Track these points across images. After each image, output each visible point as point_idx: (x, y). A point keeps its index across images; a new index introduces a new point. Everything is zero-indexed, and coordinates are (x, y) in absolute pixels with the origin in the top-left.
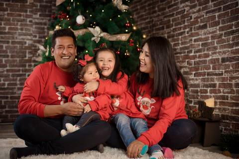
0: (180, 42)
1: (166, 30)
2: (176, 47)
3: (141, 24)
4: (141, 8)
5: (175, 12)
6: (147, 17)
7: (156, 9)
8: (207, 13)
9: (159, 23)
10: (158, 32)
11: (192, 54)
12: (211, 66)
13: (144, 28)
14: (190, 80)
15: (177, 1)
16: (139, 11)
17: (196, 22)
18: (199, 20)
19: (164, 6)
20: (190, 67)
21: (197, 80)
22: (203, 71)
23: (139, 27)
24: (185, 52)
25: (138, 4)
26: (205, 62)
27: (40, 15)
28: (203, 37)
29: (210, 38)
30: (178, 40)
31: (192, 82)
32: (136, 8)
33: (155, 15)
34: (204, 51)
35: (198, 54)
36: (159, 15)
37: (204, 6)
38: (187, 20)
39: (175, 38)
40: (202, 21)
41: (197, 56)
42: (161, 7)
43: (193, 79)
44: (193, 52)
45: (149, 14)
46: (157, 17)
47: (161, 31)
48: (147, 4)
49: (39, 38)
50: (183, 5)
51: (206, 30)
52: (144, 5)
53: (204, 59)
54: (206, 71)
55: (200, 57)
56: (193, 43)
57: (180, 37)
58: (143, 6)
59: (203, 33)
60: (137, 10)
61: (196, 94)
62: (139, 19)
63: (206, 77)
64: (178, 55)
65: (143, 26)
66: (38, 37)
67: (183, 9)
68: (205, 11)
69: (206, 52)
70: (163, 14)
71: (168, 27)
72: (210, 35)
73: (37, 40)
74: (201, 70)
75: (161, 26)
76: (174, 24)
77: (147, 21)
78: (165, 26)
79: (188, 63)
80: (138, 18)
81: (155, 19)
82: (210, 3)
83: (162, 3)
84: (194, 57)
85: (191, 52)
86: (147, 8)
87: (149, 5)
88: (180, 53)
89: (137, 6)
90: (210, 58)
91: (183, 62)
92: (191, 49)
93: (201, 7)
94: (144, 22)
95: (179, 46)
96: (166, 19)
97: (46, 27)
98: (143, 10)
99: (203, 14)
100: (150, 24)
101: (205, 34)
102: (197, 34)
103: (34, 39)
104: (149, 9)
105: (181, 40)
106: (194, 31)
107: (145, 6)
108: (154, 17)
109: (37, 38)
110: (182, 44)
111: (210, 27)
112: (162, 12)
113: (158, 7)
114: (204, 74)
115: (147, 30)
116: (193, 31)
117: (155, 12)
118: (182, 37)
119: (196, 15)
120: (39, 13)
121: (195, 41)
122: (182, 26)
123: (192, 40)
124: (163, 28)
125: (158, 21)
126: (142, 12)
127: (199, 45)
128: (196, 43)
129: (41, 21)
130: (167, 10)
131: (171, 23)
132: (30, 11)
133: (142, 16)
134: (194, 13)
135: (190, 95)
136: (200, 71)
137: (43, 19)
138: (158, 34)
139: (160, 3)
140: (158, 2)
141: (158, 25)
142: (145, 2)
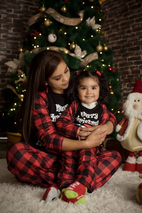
3: (113, 43)
4: (113, 28)
6: (119, 36)
7: (131, 28)
9: (133, 43)
10: (132, 52)
13: (116, 48)
16: (110, 30)
23: (111, 47)
25: (110, 23)
27: (14, 30)
32: (108, 27)
33: (129, 34)
36: (133, 35)
42: (137, 26)
45: (123, 33)
46: (131, 36)
48: (120, 23)
49: (13, 53)
52: (117, 24)
58: (115, 25)
60: (109, 29)
62: (110, 39)
65: (114, 45)
66: (11, 52)
70: (137, 34)
73: (11, 55)
75: (136, 46)
77: (119, 40)
80: (109, 37)
81: (129, 39)
83: (137, 23)
86: (120, 28)
87: (122, 24)
89: (108, 25)
94: (116, 41)
97: (19, 42)
98: (115, 30)
100: (122, 43)
103: (7, 54)
104: (122, 29)
107: (118, 26)
109: (11, 54)
113: (133, 26)
115: (119, 50)
117: (129, 32)
120: (12, 28)
124: (138, 48)
125: (133, 41)
126: (114, 32)
129: (15, 36)
132: (3, 26)
133: (114, 35)
137: (16, 34)
138: (132, 54)
139: (135, 23)
140: (133, 21)
141: (132, 45)
142: (118, 22)
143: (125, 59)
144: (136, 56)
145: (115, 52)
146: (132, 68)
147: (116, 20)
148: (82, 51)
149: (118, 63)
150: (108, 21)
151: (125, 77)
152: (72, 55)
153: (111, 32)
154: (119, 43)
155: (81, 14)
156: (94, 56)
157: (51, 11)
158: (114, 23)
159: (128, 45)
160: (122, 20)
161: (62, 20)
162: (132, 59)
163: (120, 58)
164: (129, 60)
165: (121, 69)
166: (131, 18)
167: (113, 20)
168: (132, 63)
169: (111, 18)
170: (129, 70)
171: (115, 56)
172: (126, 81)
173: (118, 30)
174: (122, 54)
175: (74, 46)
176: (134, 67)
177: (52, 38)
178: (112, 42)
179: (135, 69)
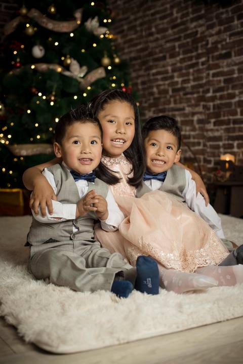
0: (191, 77)
1: (170, 61)
2: (185, 85)
4: (130, 29)
5: (182, 35)
6: (138, 41)
7: (154, 30)
8: (231, 36)
9: (157, 50)
10: (156, 63)
11: (210, 94)
12: (239, 110)
13: (135, 59)
14: (207, 130)
15: (185, 19)
16: (125, 33)
17: (215, 48)
18: (219, 46)
19: (166, 26)
20: (207, 112)
21: (217, 130)
22: (226, 118)
24: (198, 92)
26: (229, 105)
28: (226, 69)
29: (236, 72)
30: (188, 74)
31: (210, 134)
32: (121, 29)
33: (151, 38)
34: (228, 89)
35: (218, 94)
36: (157, 39)
37: (226, 26)
38: (202, 46)
39: (184, 71)
40: (223, 48)
41: (218, 97)
42: (161, 26)
43: (211, 130)
44: (211, 91)
46: (154, 41)
47: (161, 63)
48: (138, 22)
50: (194, 24)
51: (229, 61)
52: (134, 24)
53: (228, 101)
54: (231, 117)
55: (221, 98)
56: (211, 78)
57: (191, 70)
58: (131, 25)
59: (225, 64)
60: (123, 31)
61: (216, 151)
62: (126, 45)
63: (232, 126)
64: (189, 96)
65: (133, 55)
67: (194, 30)
68: (228, 33)
69: (230, 91)
70: (164, 37)
71: (173, 56)
72: (236, 68)
74: (224, 116)
75: (161, 55)
76: (181, 52)
77: (139, 47)
78: (168, 55)
79: (205, 107)
80: (125, 43)
81: (151, 45)
82: (236, 22)
84: (213, 99)
85: (208, 91)
86: (138, 29)
87: (141, 24)
88: (192, 93)
89: (122, 26)
90: (237, 99)
91: (197, 105)
92: (208, 87)
93: (222, 28)
94: (135, 48)
95: (189, 82)
96: (168, 45)
98: (133, 32)
99: (225, 37)
101: (228, 65)
102: (217, 66)
105: (193, 75)
106: (213, 61)
107: (135, 27)
108: (151, 42)
110: (195, 80)
111: (235, 56)
112: (162, 34)
113: (156, 27)
114: (228, 122)
115: (139, 61)
116: (211, 62)
117: (151, 34)
118: (194, 71)
119: (215, 38)
121: (214, 75)
122: (194, 54)
123: (208, 74)
124: (164, 58)
125: (157, 47)
126: (131, 35)
127: (220, 81)
128: (215, 79)
130: (170, 32)
131: (177, 50)
133: (131, 40)
134: (212, 35)
135: (208, 153)
136: (222, 118)
138: (156, 67)
139: (158, 22)
140: (155, 20)
141: (156, 53)
142: (136, 20)
143: (149, 75)
144: (163, 69)
145: (134, 65)
146: (158, 86)
147: (132, 17)
148: (81, 66)
149: (139, 81)
150: (121, 20)
151: (150, 100)
152: (67, 73)
153: (127, 35)
154: (139, 51)
155: (78, 15)
156: (99, 73)
157: (35, 13)
158: (131, 22)
159: (151, 54)
160: (141, 17)
161: (50, 26)
162: (158, 73)
163: (142, 73)
164: (154, 75)
165: (144, 89)
166: (153, 15)
167: (128, 18)
168: (157, 80)
169: (126, 16)
170: (155, 90)
171: (134, 71)
172: (150, 106)
173: (136, 32)
174: (144, 67)
175: (69, 61)
176: (160, 85)
177: (38, 52)
178: (130, 50)
179: (162, 87)
